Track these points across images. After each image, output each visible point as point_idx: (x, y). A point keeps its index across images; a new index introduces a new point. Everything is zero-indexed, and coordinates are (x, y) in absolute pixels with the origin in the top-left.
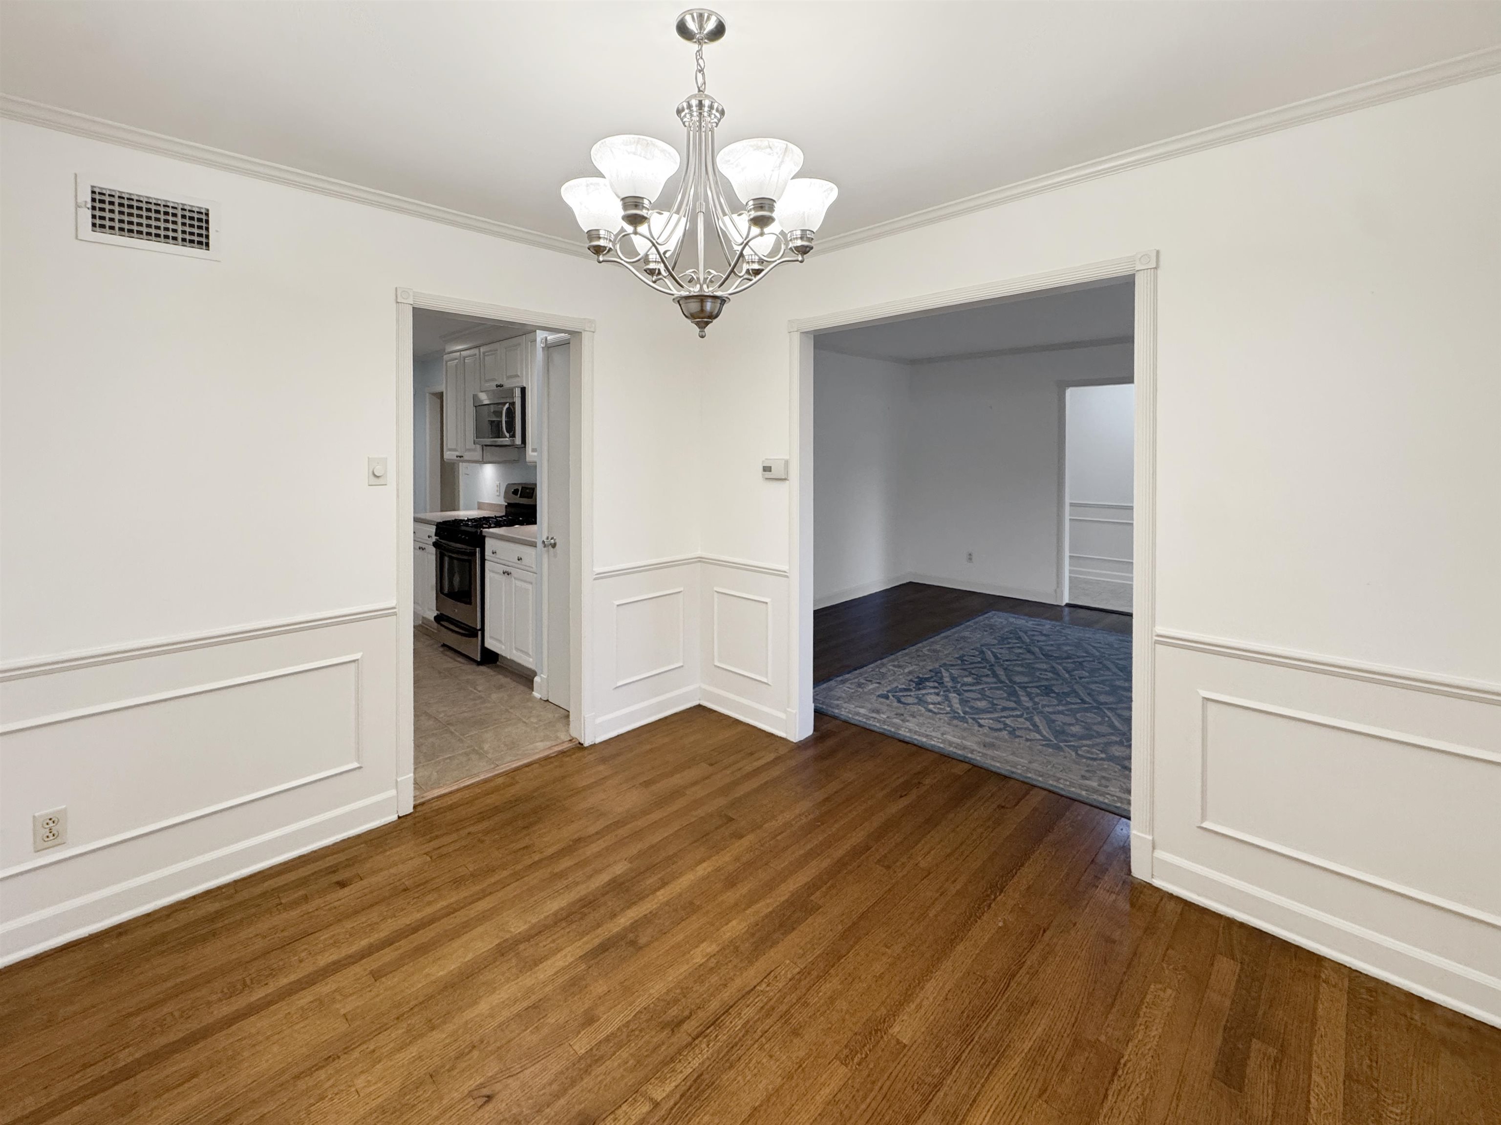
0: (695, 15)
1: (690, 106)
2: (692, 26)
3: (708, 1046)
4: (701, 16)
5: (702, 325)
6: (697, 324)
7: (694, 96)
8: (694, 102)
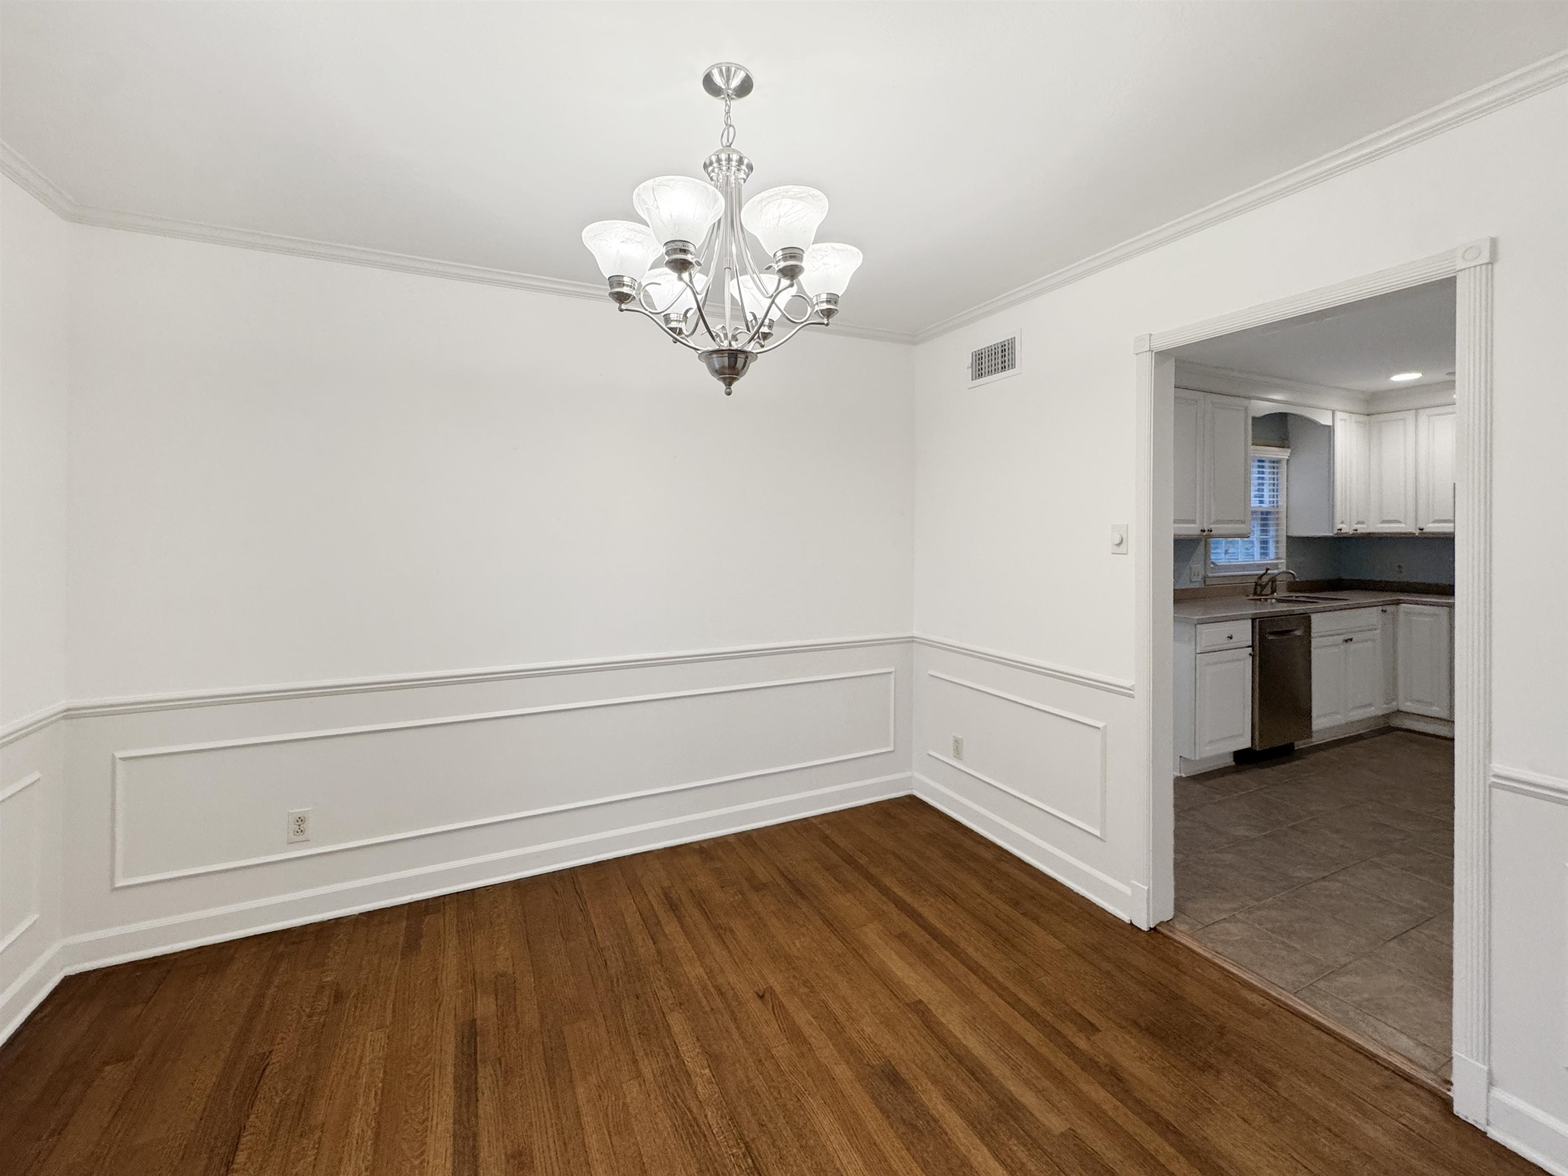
0: (724, 68)
1: (719, 160)
2: (718, 80)
3: (733, 1155)
4: (728, 70)
5: (729, 382)
6: (724, 380)
7: (722, 151)
8: (723, 156)
